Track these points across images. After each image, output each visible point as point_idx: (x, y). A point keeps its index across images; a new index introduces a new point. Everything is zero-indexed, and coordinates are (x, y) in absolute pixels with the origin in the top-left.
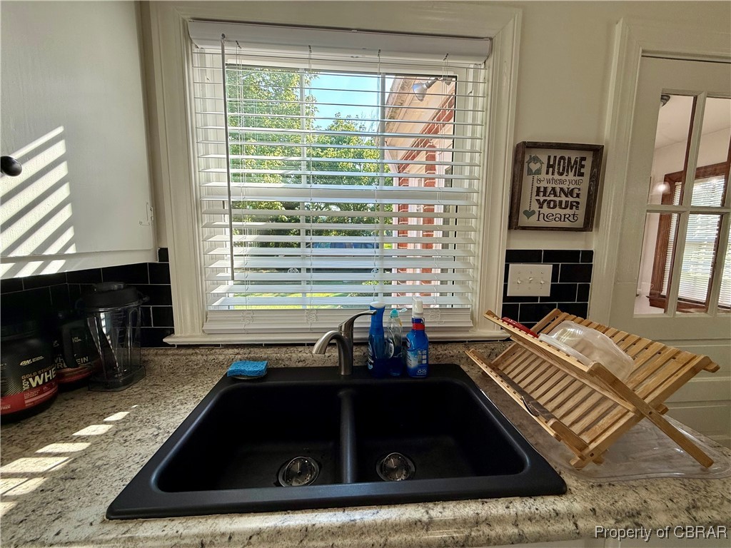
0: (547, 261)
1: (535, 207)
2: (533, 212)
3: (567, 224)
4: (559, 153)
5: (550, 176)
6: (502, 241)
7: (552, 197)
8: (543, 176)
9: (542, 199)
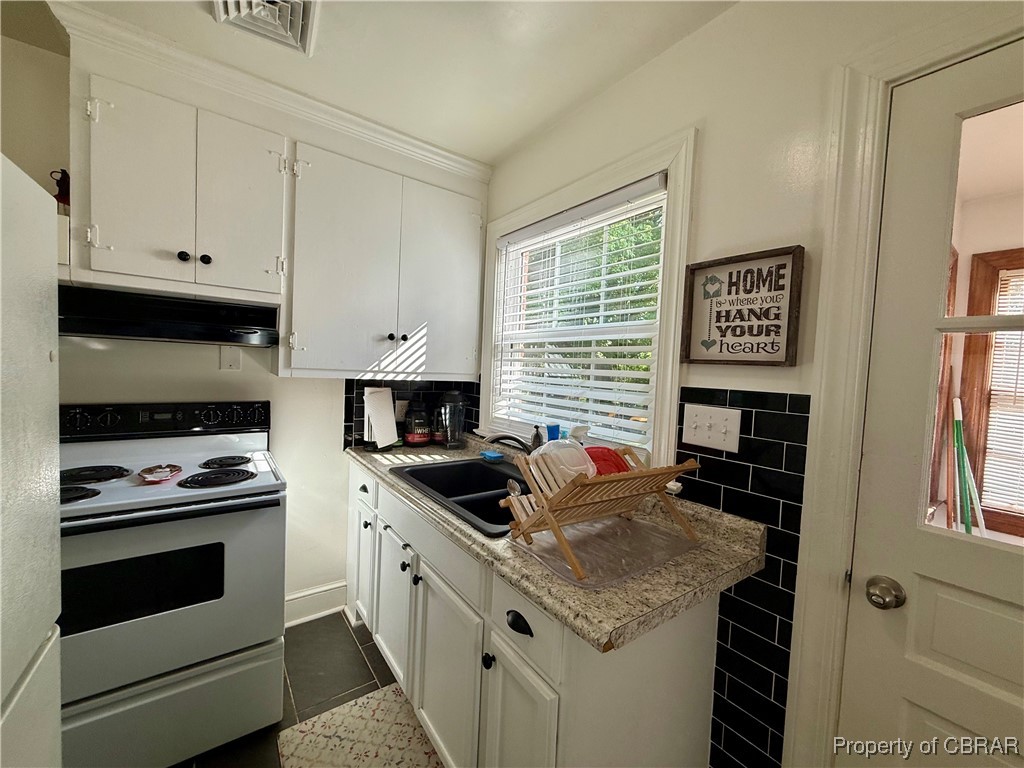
1: (716, 335)
2: (714, 342)
3: (762, 356)
5: (733, 296)
7: (738, 322)
8: (724, 297)
9: (724, 325)
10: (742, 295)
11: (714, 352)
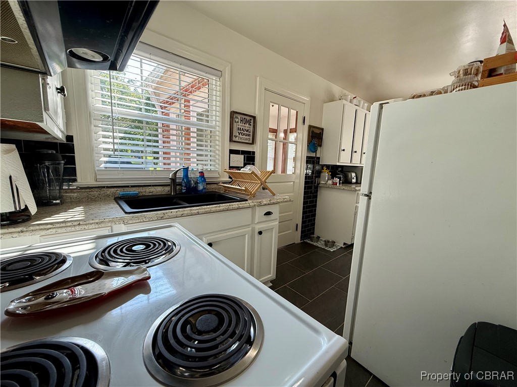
0: (242, 154)
1: (238, 134)
2: (237, 136)
3: (247, 141)
4: (244, 117)
5: (241, 124)
6: (228, 146)
7: (242, 132)
8: (239, 124)
9: (239, 132)
10: (243, 124)
11: (237, 139)
